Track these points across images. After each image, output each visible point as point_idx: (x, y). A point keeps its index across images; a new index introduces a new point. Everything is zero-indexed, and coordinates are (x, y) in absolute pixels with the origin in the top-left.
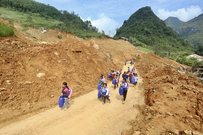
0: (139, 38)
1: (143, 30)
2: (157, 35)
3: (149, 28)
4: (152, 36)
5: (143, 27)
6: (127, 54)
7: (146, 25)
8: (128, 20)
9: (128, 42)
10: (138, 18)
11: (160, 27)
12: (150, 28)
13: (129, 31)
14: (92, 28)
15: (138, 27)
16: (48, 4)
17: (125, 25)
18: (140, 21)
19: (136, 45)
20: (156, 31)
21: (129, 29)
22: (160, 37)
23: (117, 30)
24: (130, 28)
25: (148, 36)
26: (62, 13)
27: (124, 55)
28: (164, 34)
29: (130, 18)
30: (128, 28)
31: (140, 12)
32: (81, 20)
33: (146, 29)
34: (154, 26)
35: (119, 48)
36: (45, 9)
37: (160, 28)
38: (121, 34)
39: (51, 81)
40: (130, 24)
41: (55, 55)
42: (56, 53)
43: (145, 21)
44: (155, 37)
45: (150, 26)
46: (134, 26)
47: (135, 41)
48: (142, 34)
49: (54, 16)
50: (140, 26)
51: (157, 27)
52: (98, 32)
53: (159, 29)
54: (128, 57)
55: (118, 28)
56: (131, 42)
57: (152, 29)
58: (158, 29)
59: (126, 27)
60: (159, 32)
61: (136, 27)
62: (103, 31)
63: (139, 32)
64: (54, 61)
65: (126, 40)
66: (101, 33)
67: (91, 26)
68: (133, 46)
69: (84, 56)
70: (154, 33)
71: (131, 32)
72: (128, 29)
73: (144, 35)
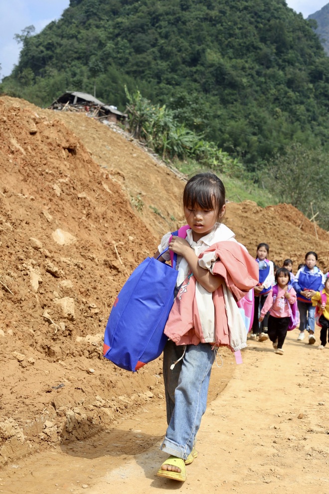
0: (187, 112)
1: (195, 59)
2: (277, 99)
3: (230, 51)
4: (253, 107)
5: (200, 40)
7: (214, 31)
9: (120, 131)
11: (291, 54)
12: (239, 54)
13: (108, 55)
15: (166, 36)
17: (80, 15)
20: (273, 77)
21: (110, 45)
22: (293, 112)
23: (27, 41)
24: (113, 37)
25: (224, 102)
28: (316, 97)
30: (102, 34)
33: (213, 56)
34: (262, 45)
37: (290, 63)
38: (55, 72)
40: (115, 13)
43: (210, 7)
44: (264, 114)
45: (236, 42)
46: (142, 29)
48: (194, 85)
50: (180, 31)
51: (279, 52)
53: (289, 69)
55: (31, 28)
57: (248, 62)
58: (283, 69)
59: (84, 24)
60: (290, 83)
61: (152, 33)
63: (173, 70)
65: (104, 113)
68: (154, 158)
70: (259, 84)
71: (122, 63)
72: (101, 45)
73: (206, 91)
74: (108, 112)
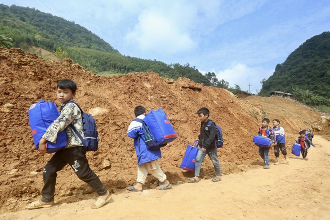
0: (319, 91)
1: (323, 75)
5: (323, 69)
6: (293, 121)
8: (285, 64)
9: (291, 100)
10: (307, 57)
13: (289, 81)
14: (218, 82)
15: (310, 71)
16: (155, 60)
17: (279, 73)
18: (313, 60)
19: (313, 104)
21: (289, 78)
23: (263, 83)
24: (290, 76)
26: (172, 67)
27: (287, 123)
29: (289, 58)
30: (286, 76)
31: (310, 45)
32: (200, 74)
35: (274, 109)
36: (151, 66)
39: (117, 128)
40: (290, 69)
41: (144, 87)
42: (148, 85)
46: (300, 71)
47: (309, 97)
49: (161, 73)
50: (315, 68)
52: (229, 87)
54: (297, 126)
55: (265, 79)
56: (299, 98)
62: (238, 86)
63: (314, 80)
64: (139, 96)
66: (234, 88)
67: (216, 80)
68: (305, 106)
69: (207, 99)
71: (294, 82)
72: (287, 79)
74: (287, 95)
